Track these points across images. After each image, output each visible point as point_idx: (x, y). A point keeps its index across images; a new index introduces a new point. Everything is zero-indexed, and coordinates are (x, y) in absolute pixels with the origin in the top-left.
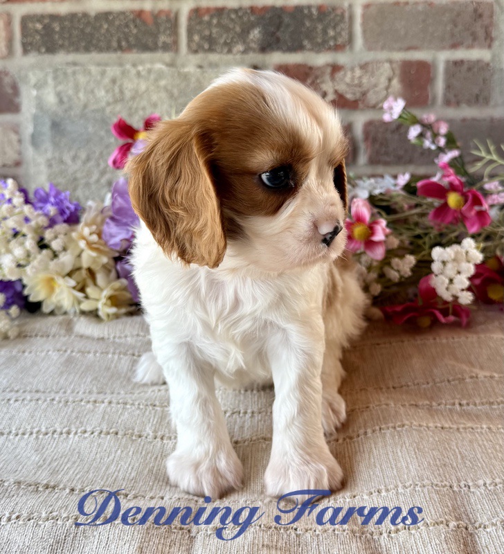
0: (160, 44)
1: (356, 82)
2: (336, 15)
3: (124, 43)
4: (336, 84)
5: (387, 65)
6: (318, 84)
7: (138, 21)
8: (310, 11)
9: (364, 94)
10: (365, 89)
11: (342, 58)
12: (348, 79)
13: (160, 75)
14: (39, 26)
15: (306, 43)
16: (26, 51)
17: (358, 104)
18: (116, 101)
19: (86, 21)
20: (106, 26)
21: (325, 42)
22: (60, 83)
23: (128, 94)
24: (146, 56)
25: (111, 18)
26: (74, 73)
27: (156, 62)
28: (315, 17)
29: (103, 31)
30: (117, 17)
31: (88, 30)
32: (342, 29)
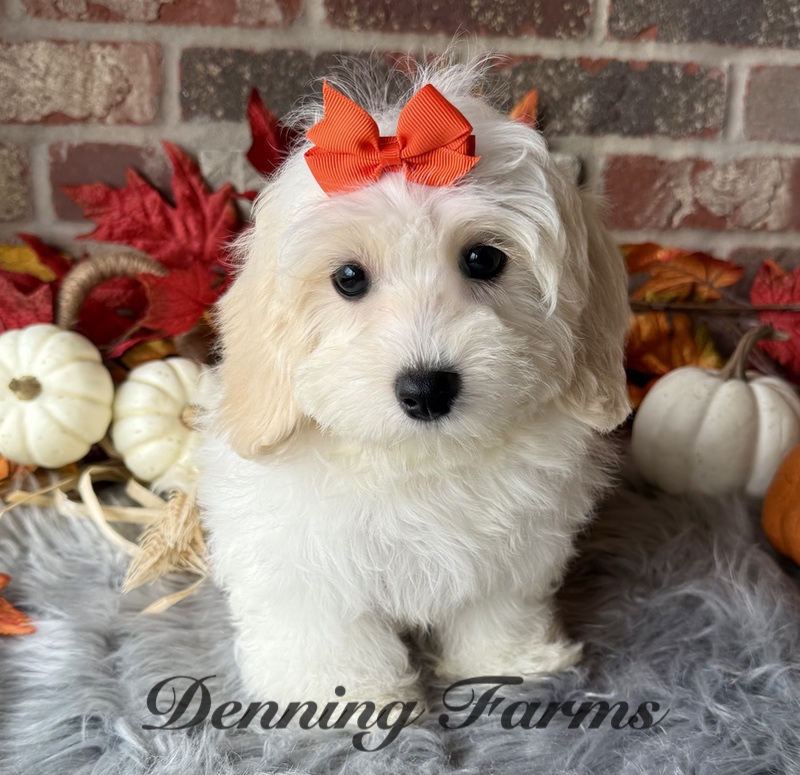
1: (728, 188)
2: (711, 81)
4: (697, 188)
5: (775, 164)
6: (671, 188)
8: (671, 71)
9: (737, 207)
10: (740, 199)
11: (711, 151)
12: (715, 184)
14: (215, 70)
15: (659, 122)
16: (187, 114)
17: (726, 222)
21: (688, 122)
28: (678, 82)
32: (716, 104)
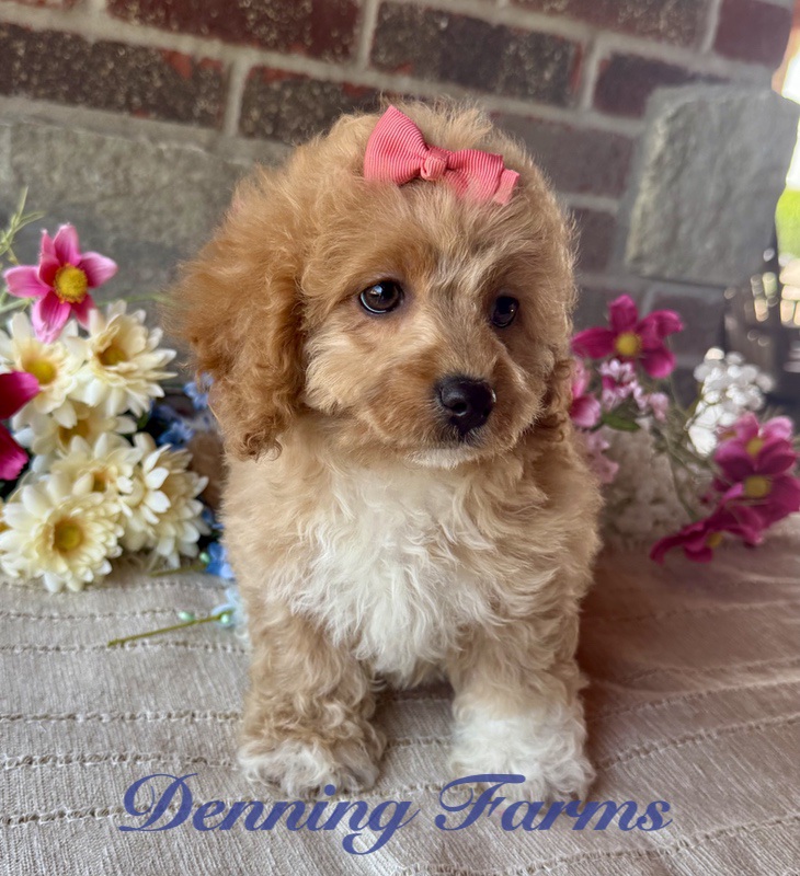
0: (197, 112)
3: (136, 100)
7: (166, 69)
13: (194, 163)
18: (117, 195)
19: (77, 50)
20: (111, 65)
22: (21, 150)
23: (138, 187)
24: (170, 127)
25: (122, 53)
26: (50, 136)
27: (188, 140)
29: (104, 73)
30: (133, 54)
31: (77, 66)
